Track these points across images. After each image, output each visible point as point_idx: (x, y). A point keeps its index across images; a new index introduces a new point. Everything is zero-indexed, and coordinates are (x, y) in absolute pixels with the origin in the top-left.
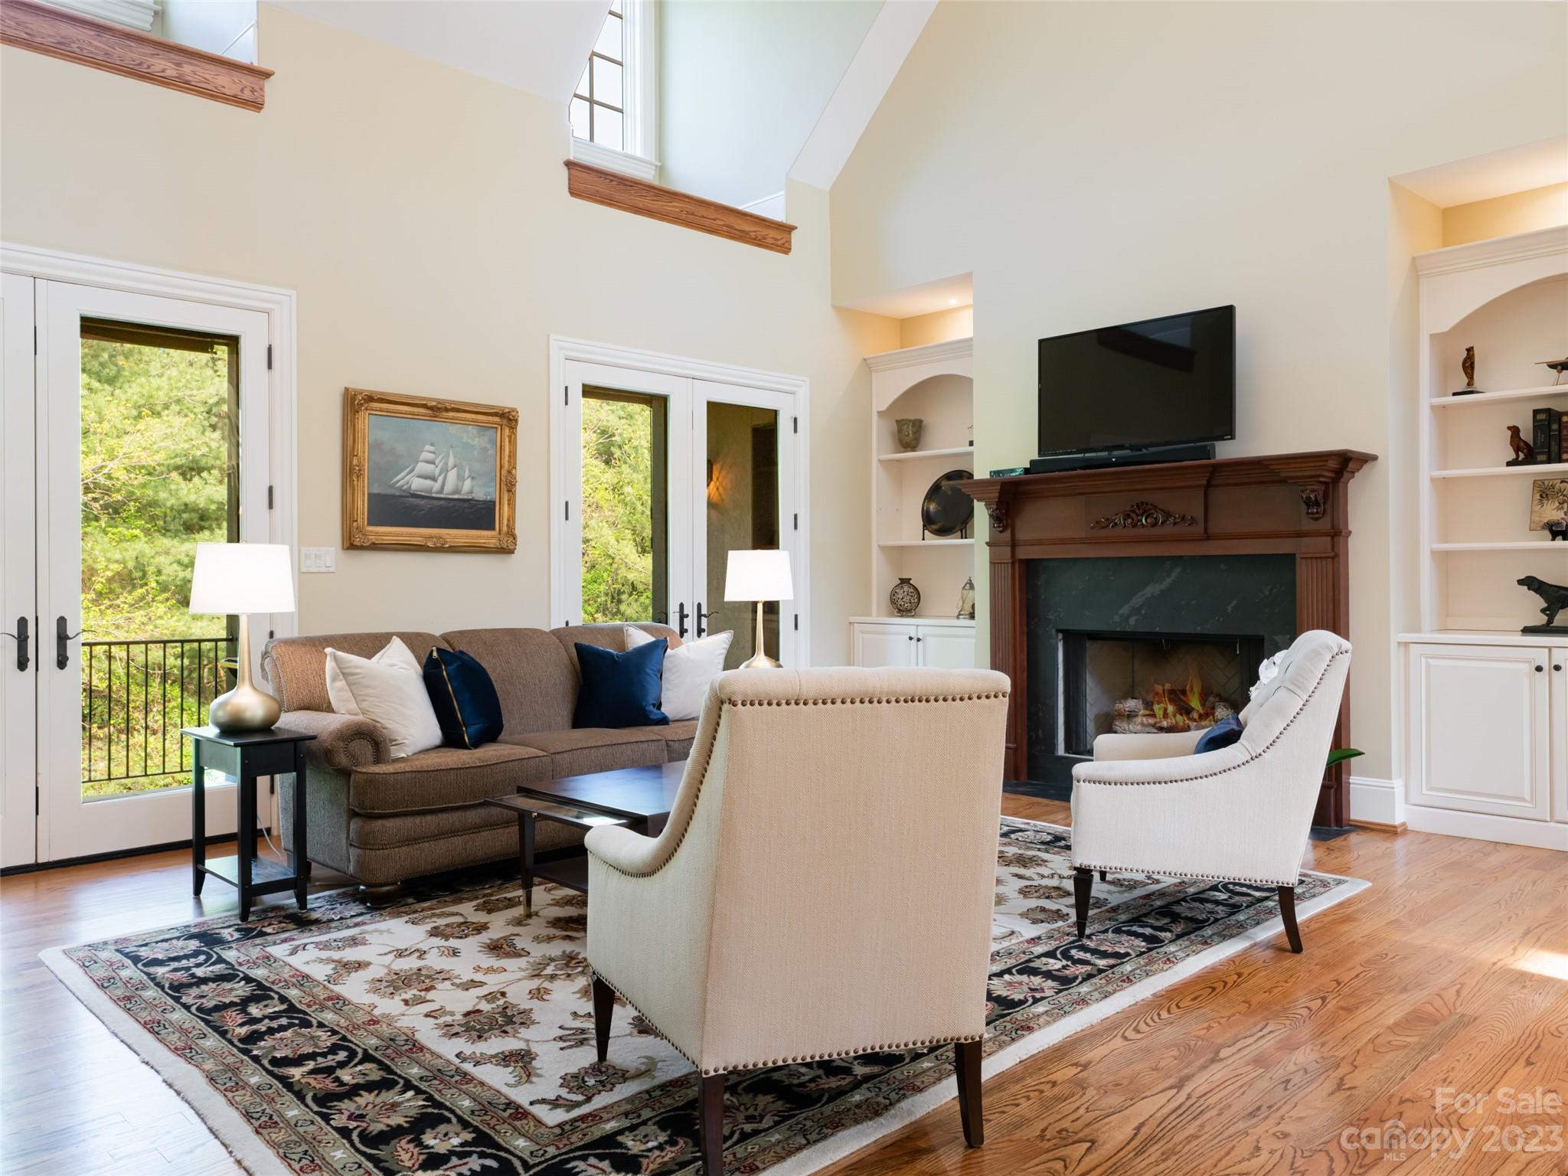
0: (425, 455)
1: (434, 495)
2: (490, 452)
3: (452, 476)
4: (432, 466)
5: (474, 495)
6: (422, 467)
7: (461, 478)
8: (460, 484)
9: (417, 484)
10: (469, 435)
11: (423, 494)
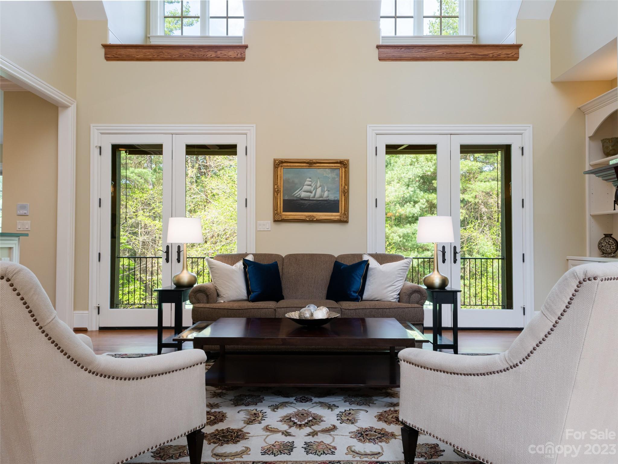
0: (307, 183)
1: (311, 199)
2: (337, 179)
3: (319, 190)
4: (310, 187)
5: (329, 198)
6: (306, 188)
7: (323, 191)
8: (323, 193)
9: (303, 195)
10: (327, 173)
11: (306, 198)
